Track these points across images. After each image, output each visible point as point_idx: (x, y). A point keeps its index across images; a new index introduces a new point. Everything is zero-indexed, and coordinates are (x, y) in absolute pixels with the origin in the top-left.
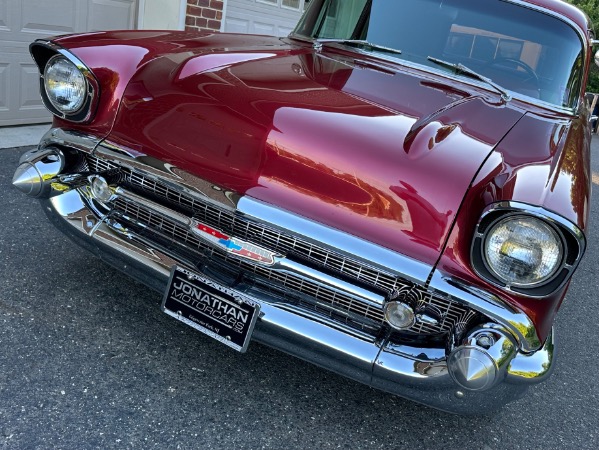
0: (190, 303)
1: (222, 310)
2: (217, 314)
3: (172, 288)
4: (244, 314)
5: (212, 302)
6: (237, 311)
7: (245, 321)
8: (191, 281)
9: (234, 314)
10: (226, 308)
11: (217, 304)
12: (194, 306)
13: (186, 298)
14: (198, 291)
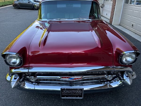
0: (67, 94)
1: (75, 92)
2: (74, 94)
3: (62, 93)
4: (81, 91)
5: (72, 92)
6: (79, 91)
7: (81, 92)
8: (66, 90)
9: (78, 92)
10: (76, 92)
11: (74, 92)
12: (69, 94)
13: (66, 94)
14: (68, 91)
